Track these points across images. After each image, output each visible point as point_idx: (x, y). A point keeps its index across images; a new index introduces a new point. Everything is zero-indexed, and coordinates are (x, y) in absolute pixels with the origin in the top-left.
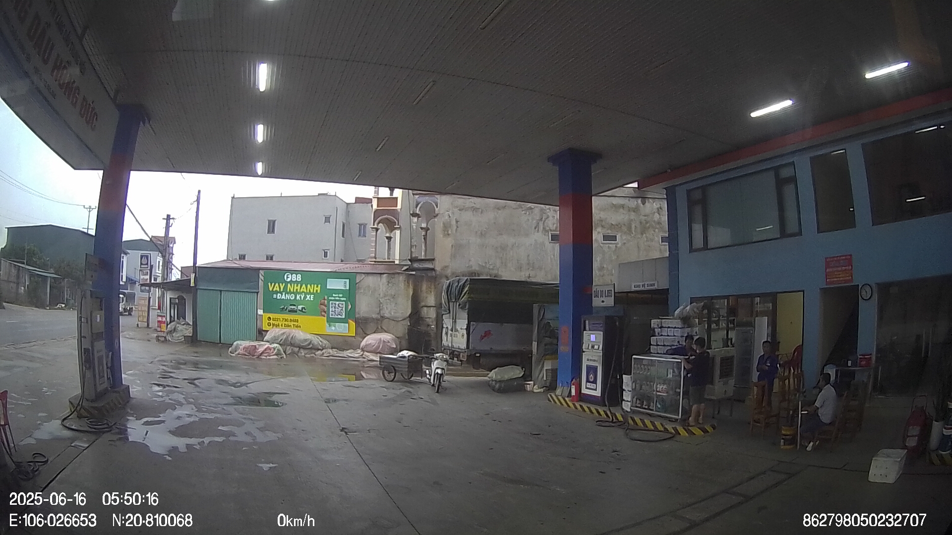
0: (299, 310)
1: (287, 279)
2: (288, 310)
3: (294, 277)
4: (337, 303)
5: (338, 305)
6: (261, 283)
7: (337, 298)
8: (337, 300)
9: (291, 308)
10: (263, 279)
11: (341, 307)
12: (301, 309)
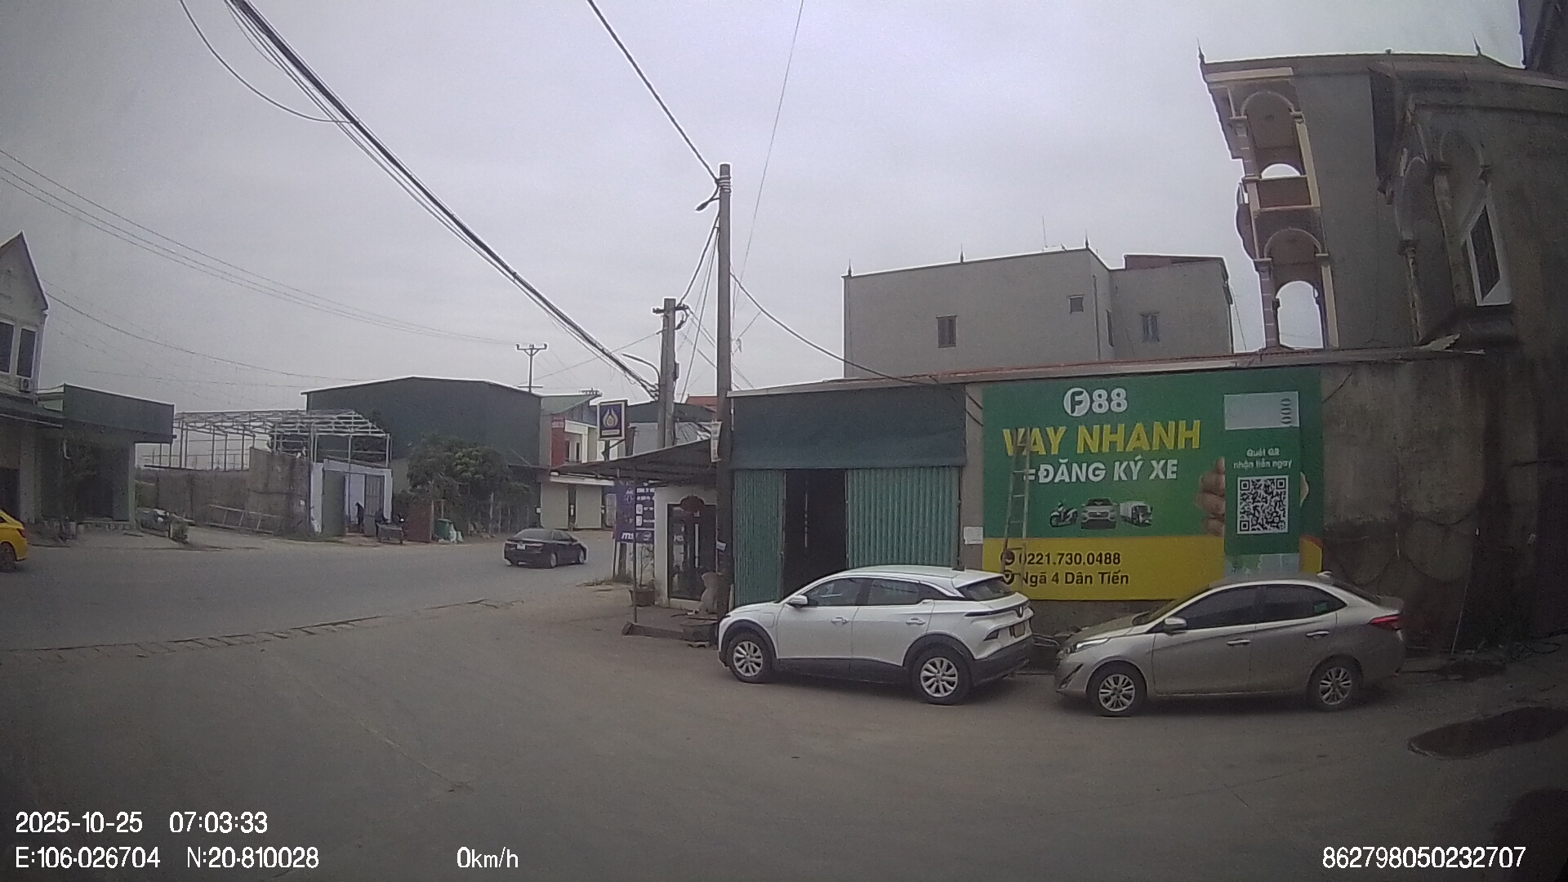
0: (1125, 519)
1: (1073, 411)
2: (1079, 521)
3: (1100, 401)
4: (1263, 478)
5: (1265, 486)
6: (973, 433)
7: (1263, 464)
8: (1264, 472)
9: (1092, 514)
10: (979, 417)
11: (1277, 494)
12: (1130, 516)
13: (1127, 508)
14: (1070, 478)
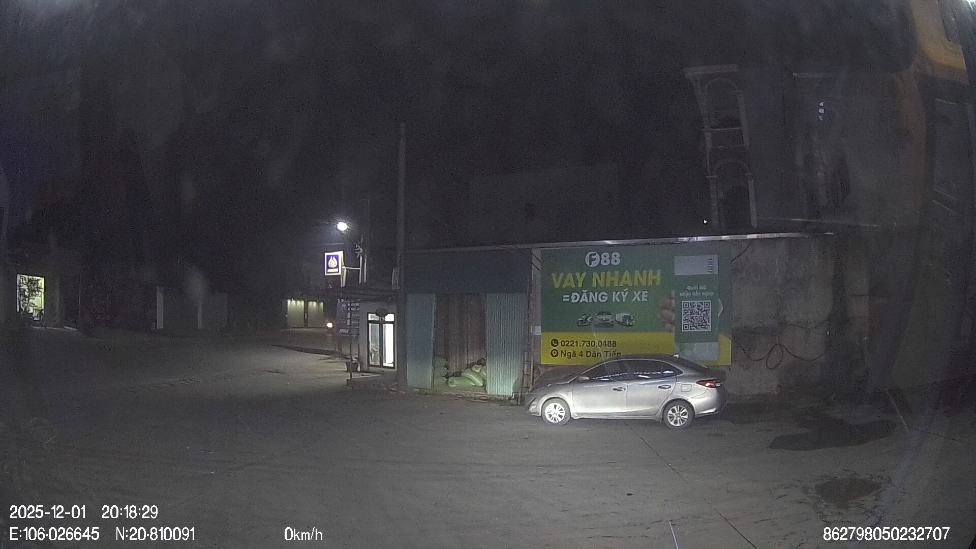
0: (619, 323)
1: (590, 264)
2: (593, 323)
3: (605, 259)
4: (696, 302)
5: (698, 306)
6: (536, 274)
7: (697, 294)
8: (697, 298)
9: (600, 320)
10: (539, 266)
11: (705, 310)
12: (621, 321)
13: (619, 317)
14: (589, 301)
